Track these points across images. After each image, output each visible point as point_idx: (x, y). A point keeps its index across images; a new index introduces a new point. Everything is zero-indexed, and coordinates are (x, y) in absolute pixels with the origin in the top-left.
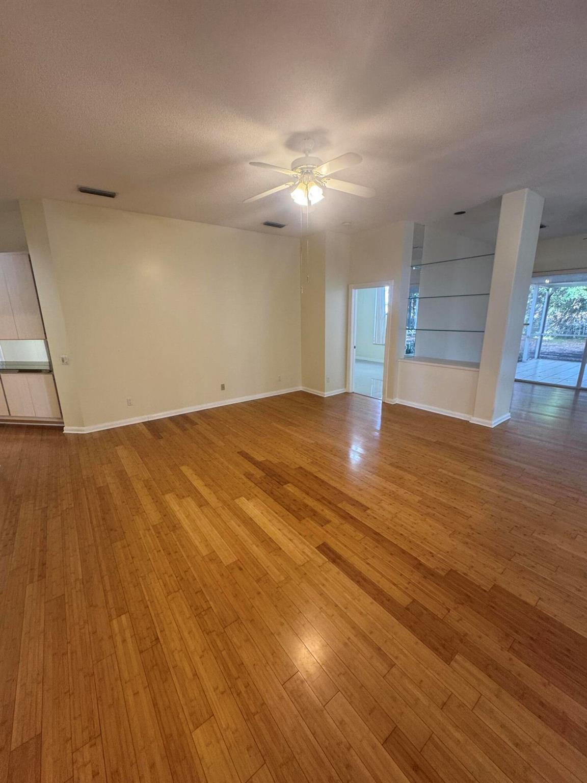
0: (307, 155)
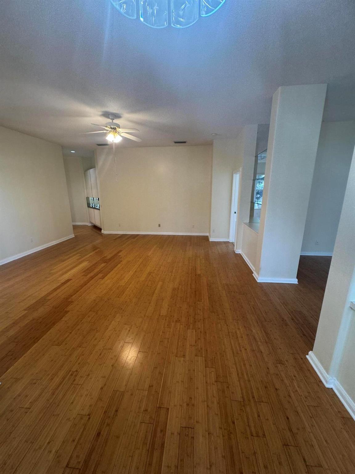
0: (113, 121)
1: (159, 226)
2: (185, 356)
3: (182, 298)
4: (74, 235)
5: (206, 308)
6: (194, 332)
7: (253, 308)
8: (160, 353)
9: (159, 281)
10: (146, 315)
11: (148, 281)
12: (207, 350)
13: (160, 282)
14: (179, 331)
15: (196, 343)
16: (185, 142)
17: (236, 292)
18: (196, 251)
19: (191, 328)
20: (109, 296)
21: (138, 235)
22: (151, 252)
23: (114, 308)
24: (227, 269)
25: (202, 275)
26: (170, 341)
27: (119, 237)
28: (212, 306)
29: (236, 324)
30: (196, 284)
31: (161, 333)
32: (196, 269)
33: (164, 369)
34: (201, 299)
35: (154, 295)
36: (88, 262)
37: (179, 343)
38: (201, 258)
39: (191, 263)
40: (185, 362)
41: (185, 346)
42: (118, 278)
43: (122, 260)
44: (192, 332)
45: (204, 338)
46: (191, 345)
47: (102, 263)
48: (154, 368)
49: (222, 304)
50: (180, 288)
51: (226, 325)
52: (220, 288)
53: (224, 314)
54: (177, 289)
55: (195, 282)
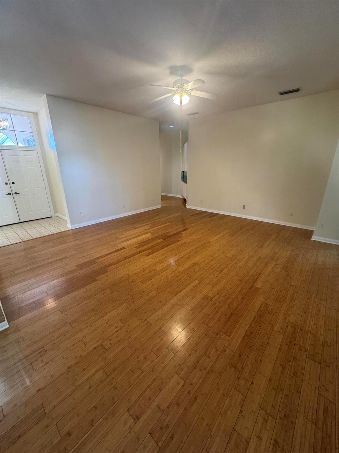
0: (181, 78)
1: (244, 207)
2: (138, 419)
3: (206, 315)
4: (161, 205)
5: (228, 351)
6: (181, 385)
7: (326, 410)
8: (117, 388)
9: (196, 279)
10: (148, 320)
11: (185, 274)
12: (172, 438)
13: (196, 281)
14: (164, 368)
15: (168, 407)
16: (297, 90)
17: (306, 351)
18: (277, 251)
19: (181, 375)
20: (138, 277)
21: (217, 214)
22: (216, 238)
23: (129, 294)
24: (314, 295)
25: (261, 291)
26: (140, 377)
27: (198, 214)
28: (240, 355)
29: (261, 420)
30: (242, 302)
31: (143, 356)
32: (257, 279)
33: (101, 419)
34: (231, 333)
35: (177, 296)
36: (151, 234)
37: (149, 390)
38: (279, 262)
39: (256, 267)
40: (130, 432)
41: (151, 401)
42: (159, 260)
43: (180, 240)
44: (178, 383)
45: (185, 409)
46: (159, 408)
47: (160, 239)
48: (94, 406)
49: (261, 361)
50: (214, 300)
51: (239, 409)
52: (277, 327)
53: (252, 383)
54: (209, 299)
55: (243, 299)
